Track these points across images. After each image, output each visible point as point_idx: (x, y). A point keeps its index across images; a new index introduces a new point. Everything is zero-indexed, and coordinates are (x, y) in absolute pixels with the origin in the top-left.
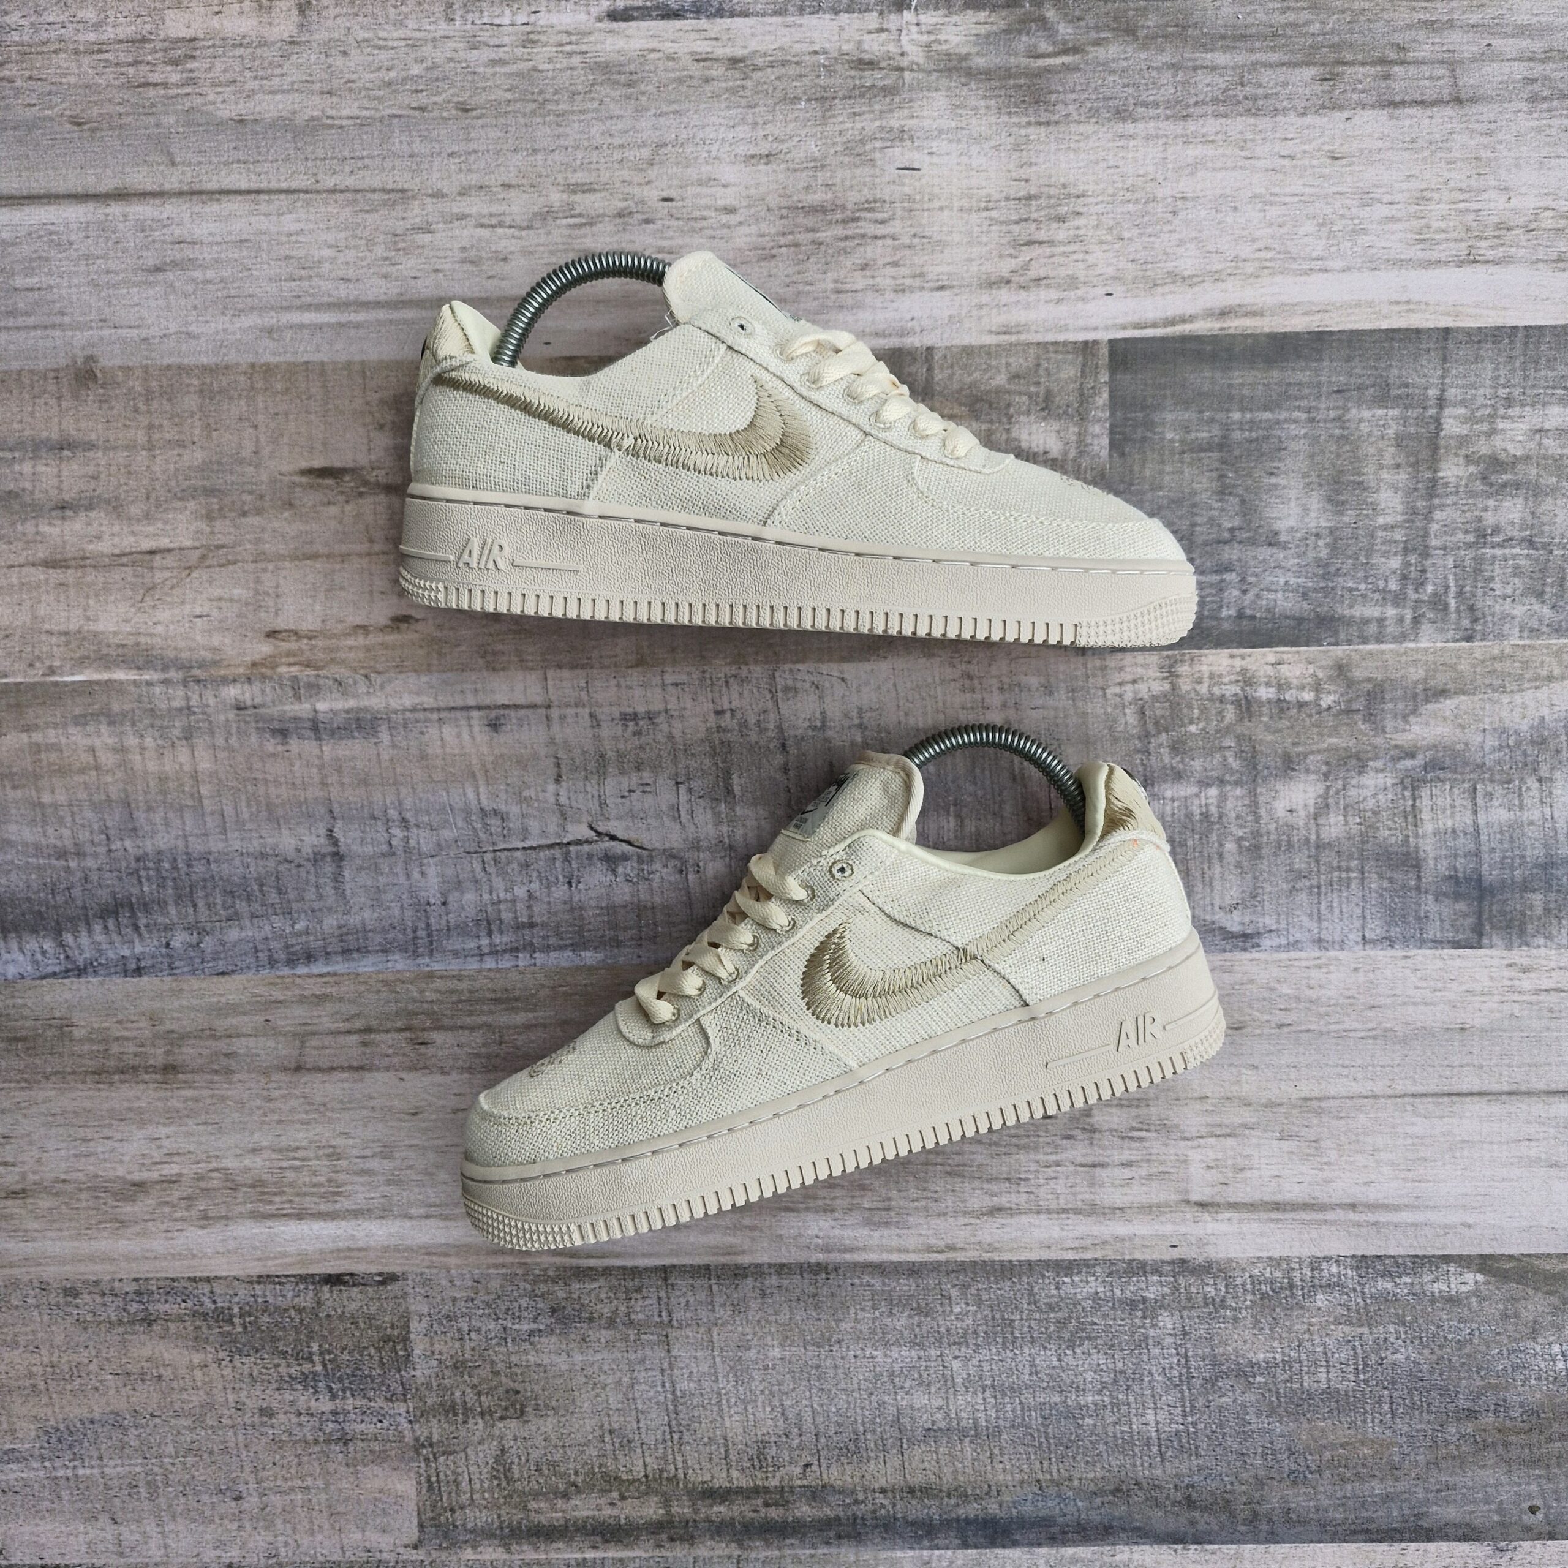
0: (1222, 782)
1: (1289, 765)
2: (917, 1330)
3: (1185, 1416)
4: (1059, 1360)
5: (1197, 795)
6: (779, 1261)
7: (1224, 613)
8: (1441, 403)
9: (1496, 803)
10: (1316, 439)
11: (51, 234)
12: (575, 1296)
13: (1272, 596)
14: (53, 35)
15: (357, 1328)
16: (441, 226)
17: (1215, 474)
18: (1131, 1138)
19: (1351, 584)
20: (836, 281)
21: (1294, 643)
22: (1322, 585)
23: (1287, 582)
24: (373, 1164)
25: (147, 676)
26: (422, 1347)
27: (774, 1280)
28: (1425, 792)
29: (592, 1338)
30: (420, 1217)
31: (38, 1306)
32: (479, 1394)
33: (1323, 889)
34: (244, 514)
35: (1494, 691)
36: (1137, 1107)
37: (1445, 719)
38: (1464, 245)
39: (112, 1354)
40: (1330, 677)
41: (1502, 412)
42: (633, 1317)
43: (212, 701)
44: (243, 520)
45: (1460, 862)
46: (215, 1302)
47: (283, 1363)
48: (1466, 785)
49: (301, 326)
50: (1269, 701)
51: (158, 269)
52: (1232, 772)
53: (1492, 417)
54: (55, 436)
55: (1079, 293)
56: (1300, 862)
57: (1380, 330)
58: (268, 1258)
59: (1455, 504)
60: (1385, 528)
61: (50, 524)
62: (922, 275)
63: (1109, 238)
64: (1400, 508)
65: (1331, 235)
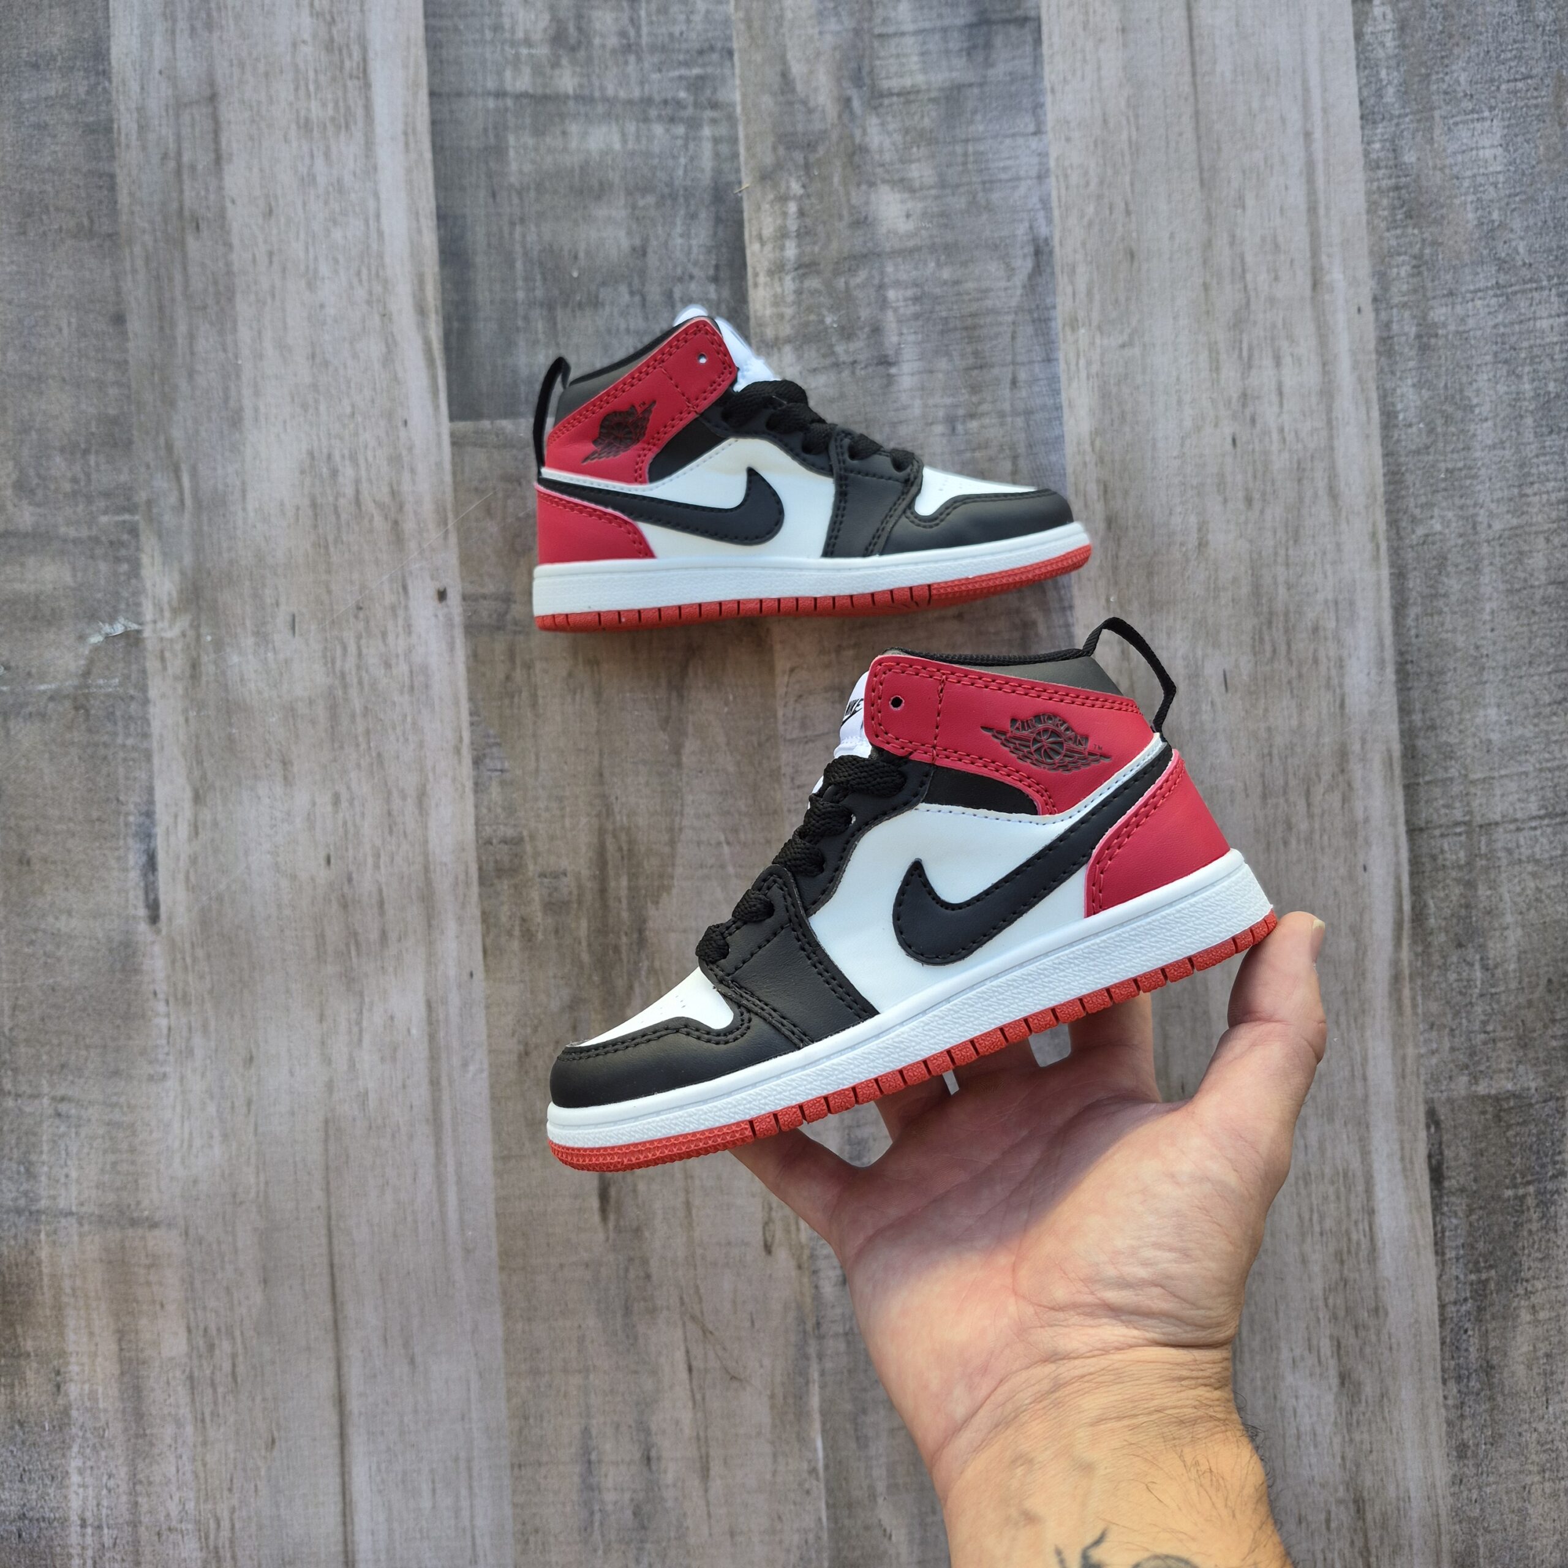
0: (881, 287)
1: (862, 222)
2: (1461, 567)
3: (1542, 288)
4: (1486, 420)
5: (896, 310)
6: (1395, 714)
7: (713, 295)
8: (500, 94)
9: (893, 14)
10: (541, 216)
11: (379, 1470)
12: (1443, 924)
13: (695, 250)
14: (188, 1468)
15: (1486, 1150)
16: (360, 1083)
17: (578, 314)
18: (1250, 357)
19: (680, 172)
20: (402, 693)
21: (740, 224)
22: (681, 200)
23: (682, 236)
24: (1313, 1137)
25: (815, 1375)
26: (1504, 1082)
27: (1417, 717)
28: (885, 84)
29: (1487, 904)
30: (1366, 1086)
31: (1480, 1488)
32: (1553, 1021)
33: (986, 178)
34: (648, 1277)
35: (781, 25)
36: (1218, 353)
37: (811, 72)
38: (349, 83)
39: (1526, 1407)
40: (775, 186)
41: (507, 35)
42: (1462, 862)
43: (838, 1311)
44: (654, 1278)
45: (953, 45)
46: (1466, 1300)
47: (1527, 1226)
48: (876, 44)
49: (461, 1221)
50: (799, 246)
51: (412, 1362)
52: (871, 277)
53: (513, 44)
54: (577, 1469)
55: (404, 453)
56: (959, 202)
57: (435, 161)
58: (1417, 1245)
59: (599, 76)
60: (624, 141)
61: (665, 1472)
62: (393, 608)
63: (352, 426)
64: (604, 129)
65: (343, 212)
